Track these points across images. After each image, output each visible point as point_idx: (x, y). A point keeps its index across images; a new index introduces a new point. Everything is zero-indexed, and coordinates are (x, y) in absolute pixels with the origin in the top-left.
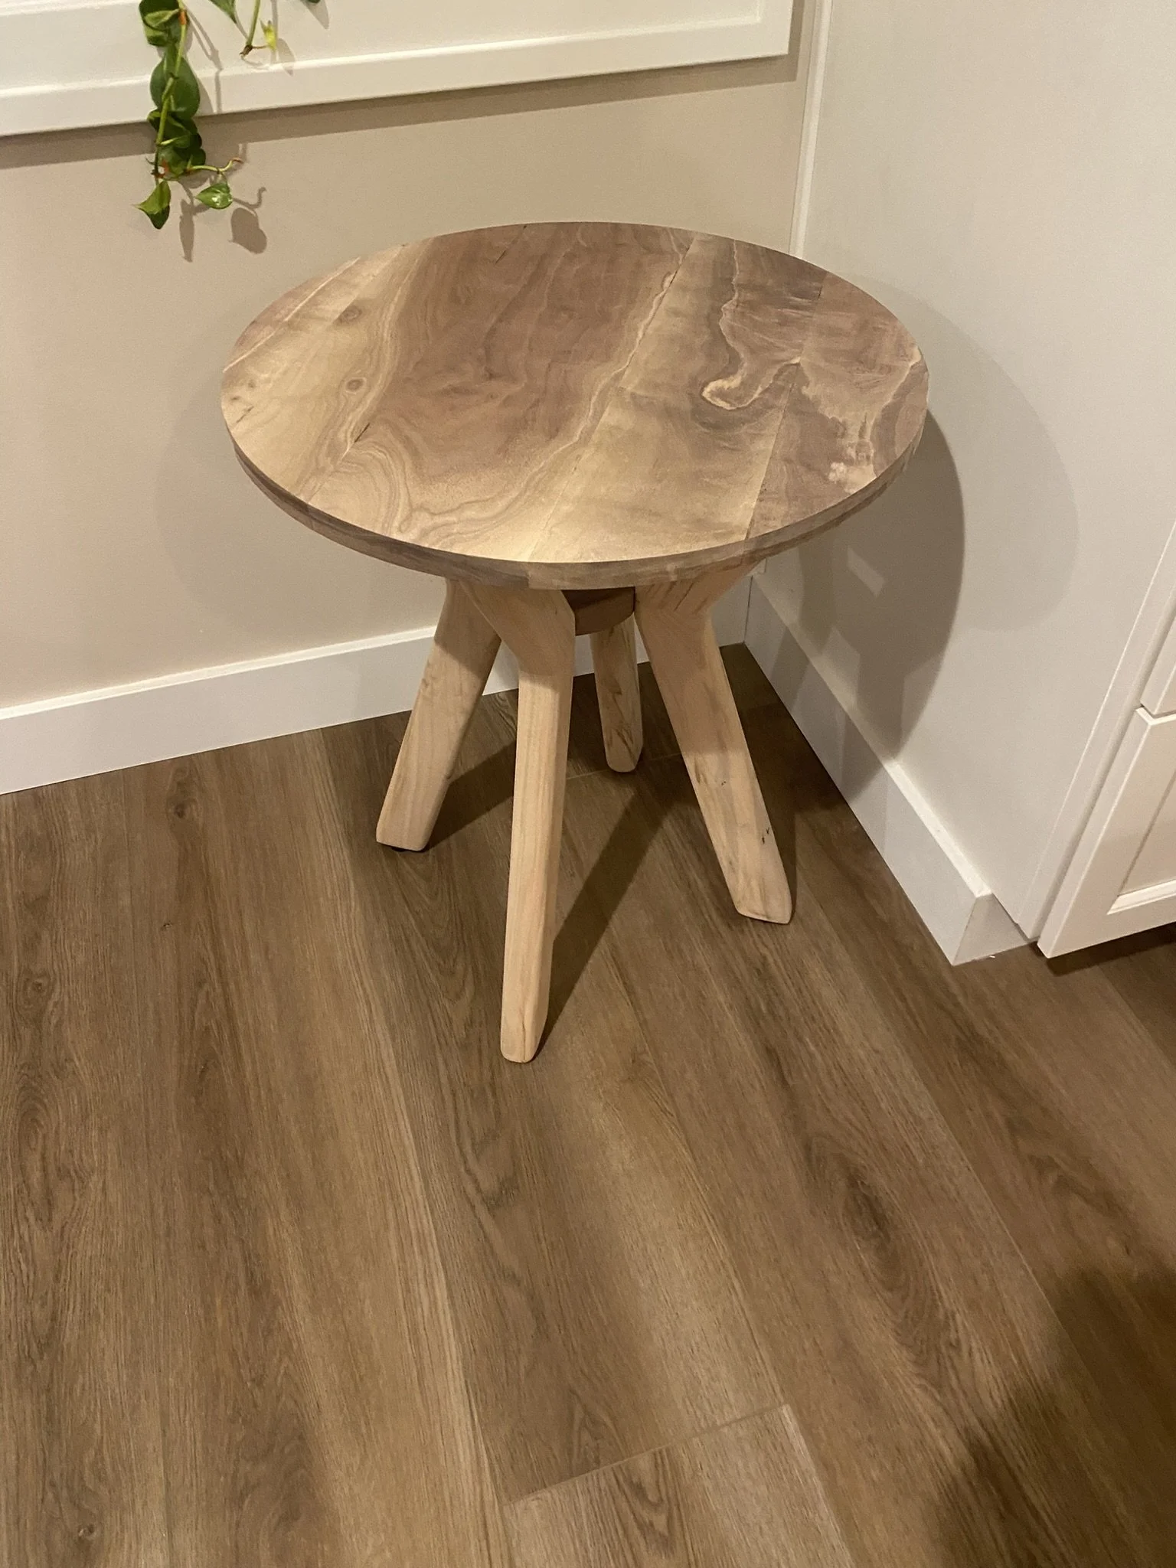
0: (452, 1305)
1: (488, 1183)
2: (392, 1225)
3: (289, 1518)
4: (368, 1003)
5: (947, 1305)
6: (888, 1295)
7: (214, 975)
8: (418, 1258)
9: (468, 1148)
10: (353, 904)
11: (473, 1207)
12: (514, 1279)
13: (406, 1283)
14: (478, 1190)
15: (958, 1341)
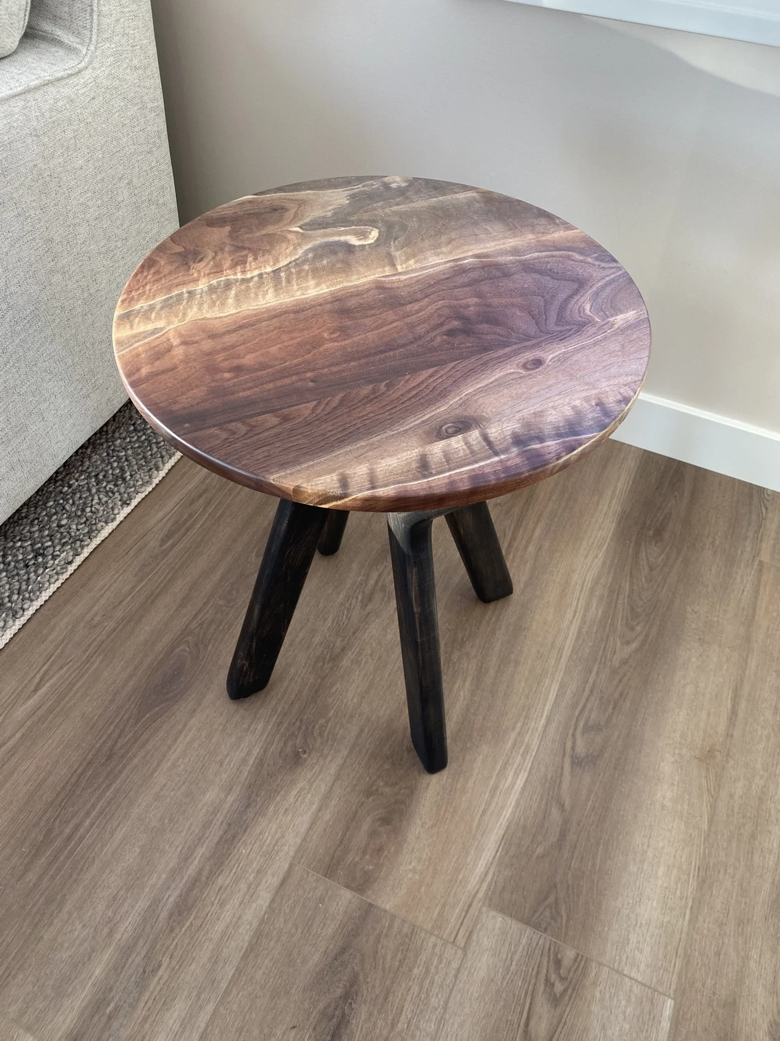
0: (522, 793)
1: (581, 749)
2: (517, 730)
3: (385, 821)
4: (575, 612)
8: (519, 757)
9: (581, 724)
10: (600, 555)
11: (564, 755)
12: (562, 807)
13: (506, 764)
14: (573, 748)
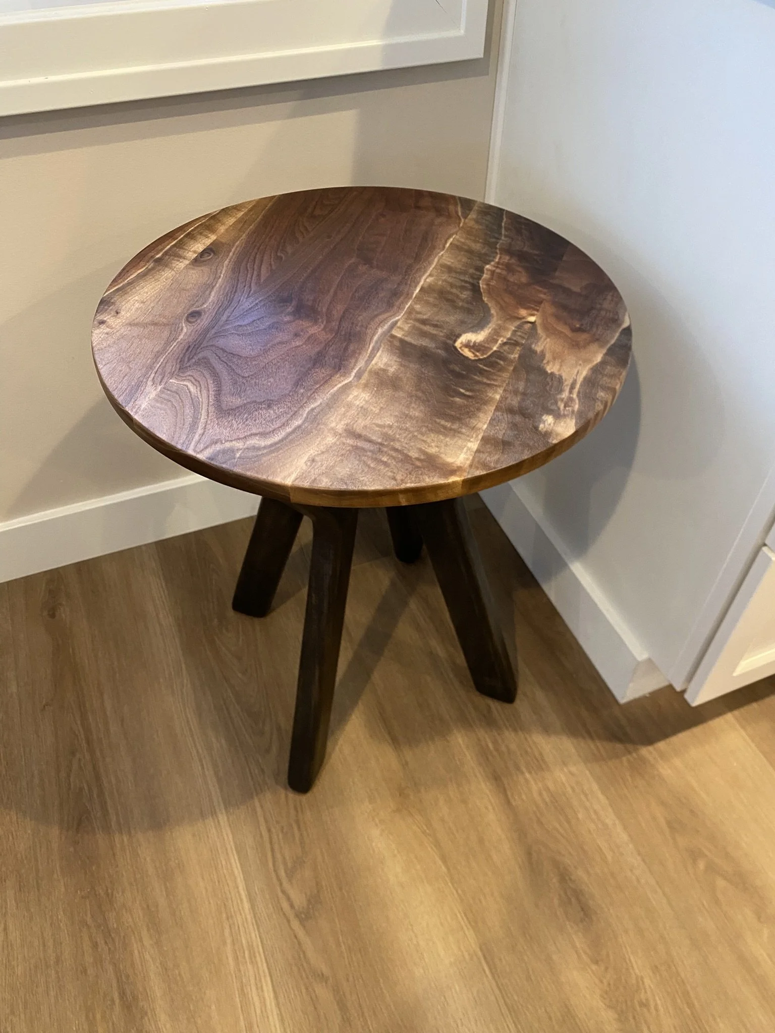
0: (278, 1005)
1: (299, 899)
2: (229, 941)
4: (201, 760)
5: (637, 971)
6: (594, 967)
7: (84, 744)
8: (250, 966)
9: (282, 873)
10: (185, 681)
11: (288, 921)
12: (322, 978)
13: (242, 990)
14: (292, 906)
15: (647, 1000)
